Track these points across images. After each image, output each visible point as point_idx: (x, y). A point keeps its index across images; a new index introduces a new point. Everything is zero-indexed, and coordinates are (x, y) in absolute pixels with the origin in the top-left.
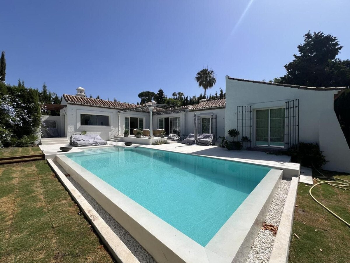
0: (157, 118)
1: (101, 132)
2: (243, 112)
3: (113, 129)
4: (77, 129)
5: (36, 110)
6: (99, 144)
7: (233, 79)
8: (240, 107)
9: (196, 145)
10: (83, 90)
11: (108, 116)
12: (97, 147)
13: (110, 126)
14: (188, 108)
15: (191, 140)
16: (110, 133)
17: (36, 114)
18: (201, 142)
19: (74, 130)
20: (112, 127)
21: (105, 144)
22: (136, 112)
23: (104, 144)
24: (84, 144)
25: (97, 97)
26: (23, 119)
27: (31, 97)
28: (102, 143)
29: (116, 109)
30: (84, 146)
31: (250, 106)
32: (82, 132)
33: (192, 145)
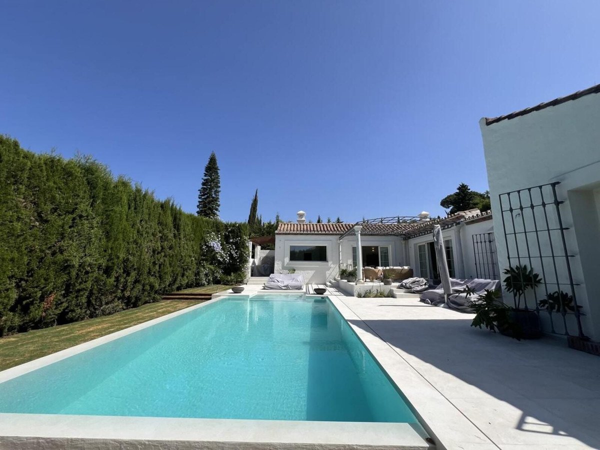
0: (414, 244)
1: (314, 271)
2: (532, 207)
3: (332, 266)
4: (285, 265)
5: (243, 245)
6: (291, 288)
7: (498, 120)
8: (509, 194)
9: (444, 307)
10: (304, 214)
11: (326, 247)
12: (288, 292)
13: (328, 262)
14: (463, 217)
15: (437, 293)
16: (328, 273)
17: (242, 250)
18: (455, 300)
19: (281, 268)
20: (330, 263)
21: (299, 289)
22: (371, 236)
23: (297, 289)
24: (272, 287)
25: (336, 219)
26: (231, 256)
27: (240, 232)
28: (294, 287)
29: (336, 234)
30: (271, 288)
31: (554, 185)
32: (289, 270)
33: (436, 305)
